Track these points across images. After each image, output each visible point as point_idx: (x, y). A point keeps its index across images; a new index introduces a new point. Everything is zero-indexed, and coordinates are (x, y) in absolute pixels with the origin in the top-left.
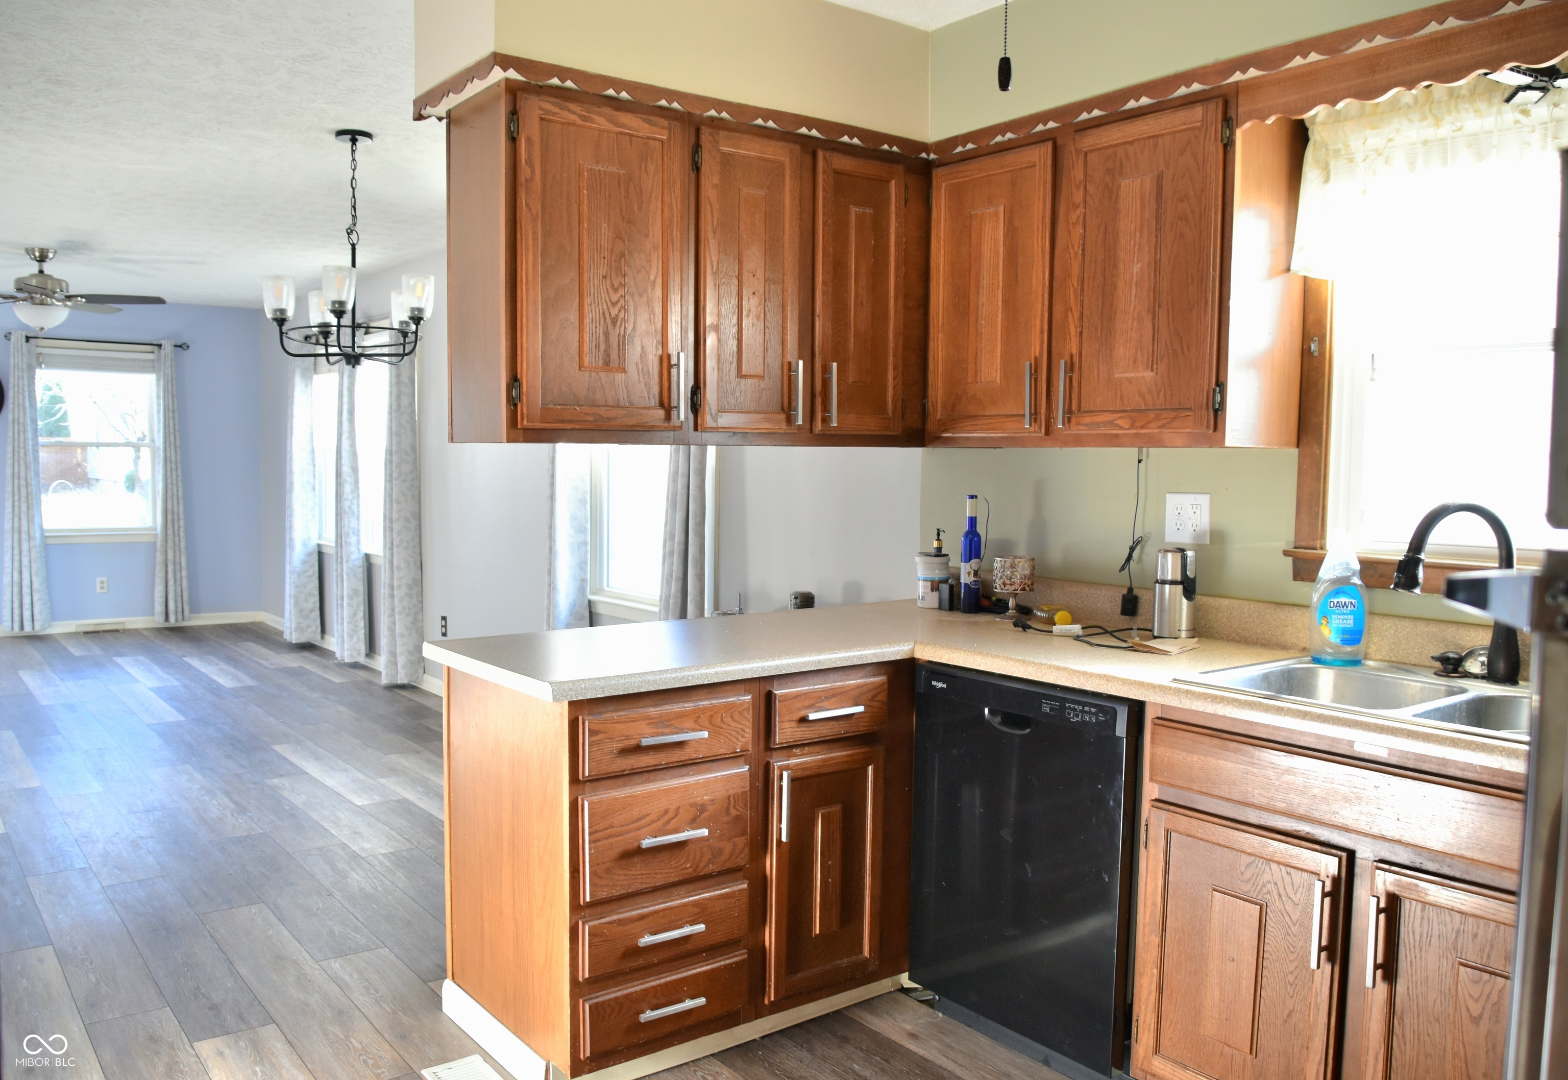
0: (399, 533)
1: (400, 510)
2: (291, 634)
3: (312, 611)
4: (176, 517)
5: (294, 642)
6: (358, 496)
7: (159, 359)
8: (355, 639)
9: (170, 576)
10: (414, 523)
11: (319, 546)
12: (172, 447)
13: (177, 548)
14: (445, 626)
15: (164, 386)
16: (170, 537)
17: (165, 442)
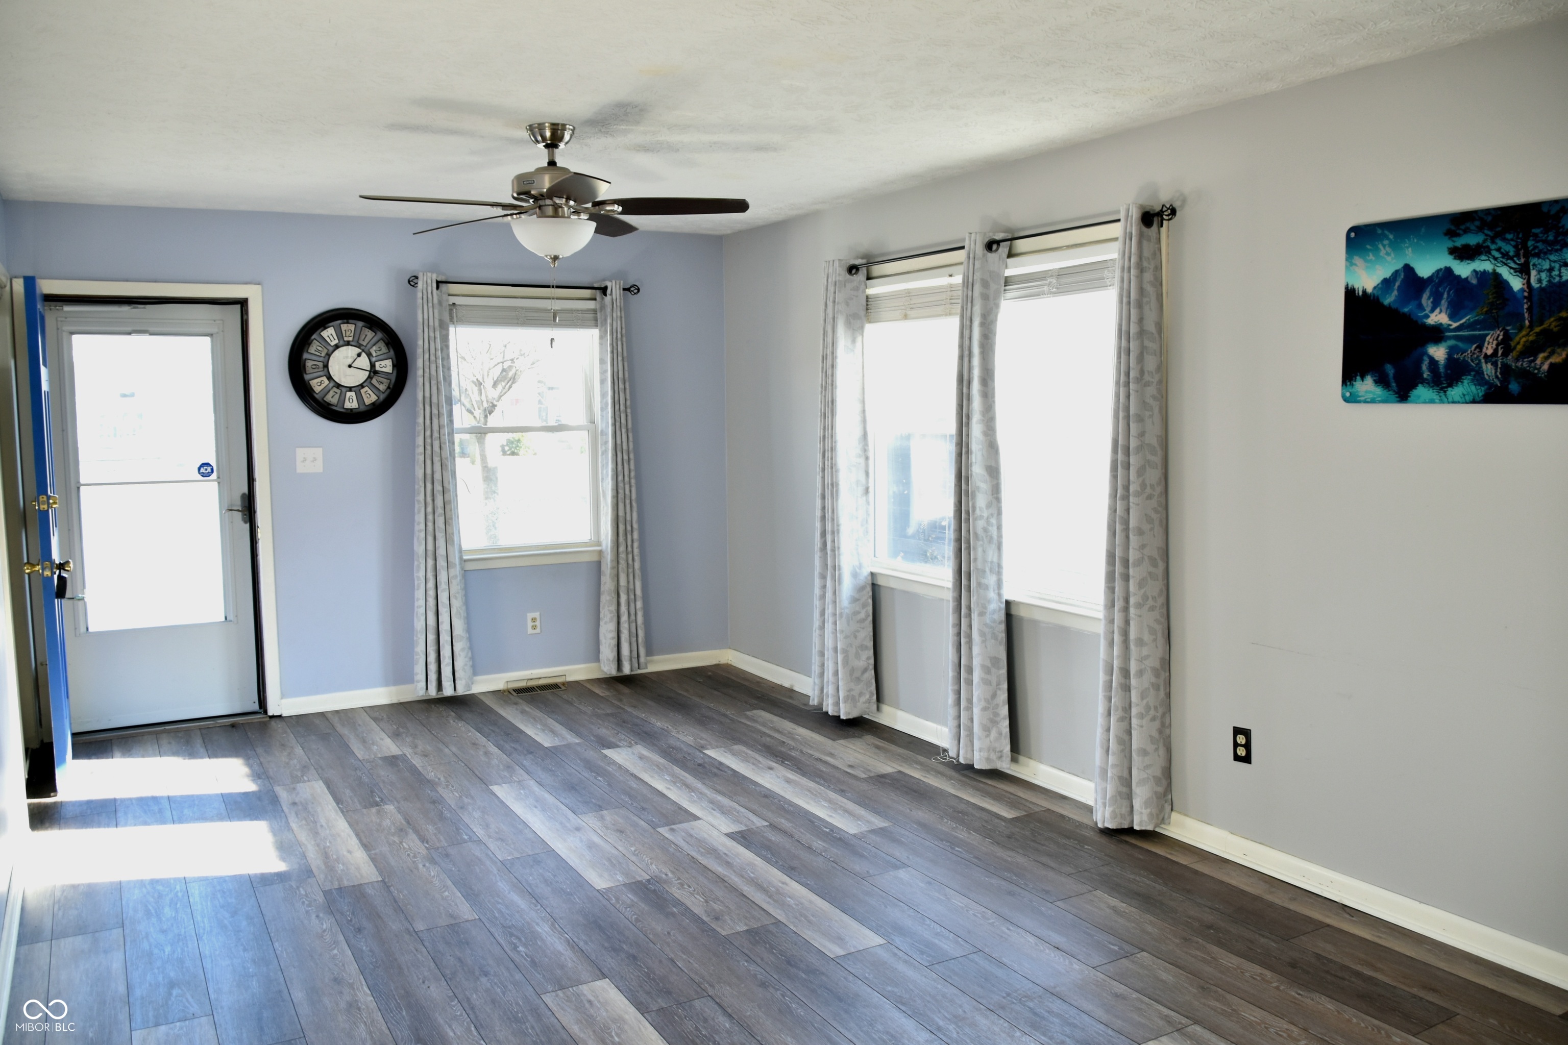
2: (837, 704)
3: (865, 670)
4: (629, 528)
5: (842, 717)
7: (603, 307)
8: (994, 734)
9: (623, 608)
11: (872, 574)
12: (624, 430)
13: (631, 570)
14: (1246, 746)
15: (612, 345)
16: (623, 556)
17: (614, 425)
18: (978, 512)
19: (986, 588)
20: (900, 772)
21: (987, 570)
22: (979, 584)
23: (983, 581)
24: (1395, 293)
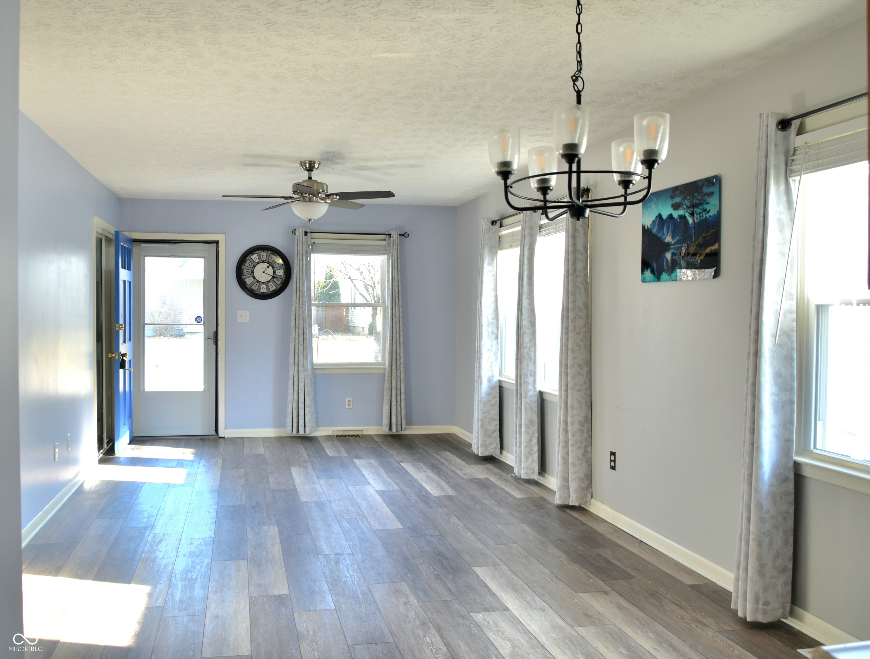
0: (573, 378)
1: (574, 358)
2: (478, 448)
3: (494, 432)
4: (398, 357)
5: (480, 455)
6: (535, 345)
7: (389, 244)
8: (530, 460)
9: (394, 398)
10: (585, 369)
11: (500, 381)
12: (397, 306)
13: (398, 379)
14: (614, 461)
15: (392, 263)
16: (394, 371)
17: (392, 303)
18: (525, 344)
19: (528, 383)
20: (487, 479)
21: (529, 374)
22: (524, 382)
23: (527, 380)
24: (656, 227)
